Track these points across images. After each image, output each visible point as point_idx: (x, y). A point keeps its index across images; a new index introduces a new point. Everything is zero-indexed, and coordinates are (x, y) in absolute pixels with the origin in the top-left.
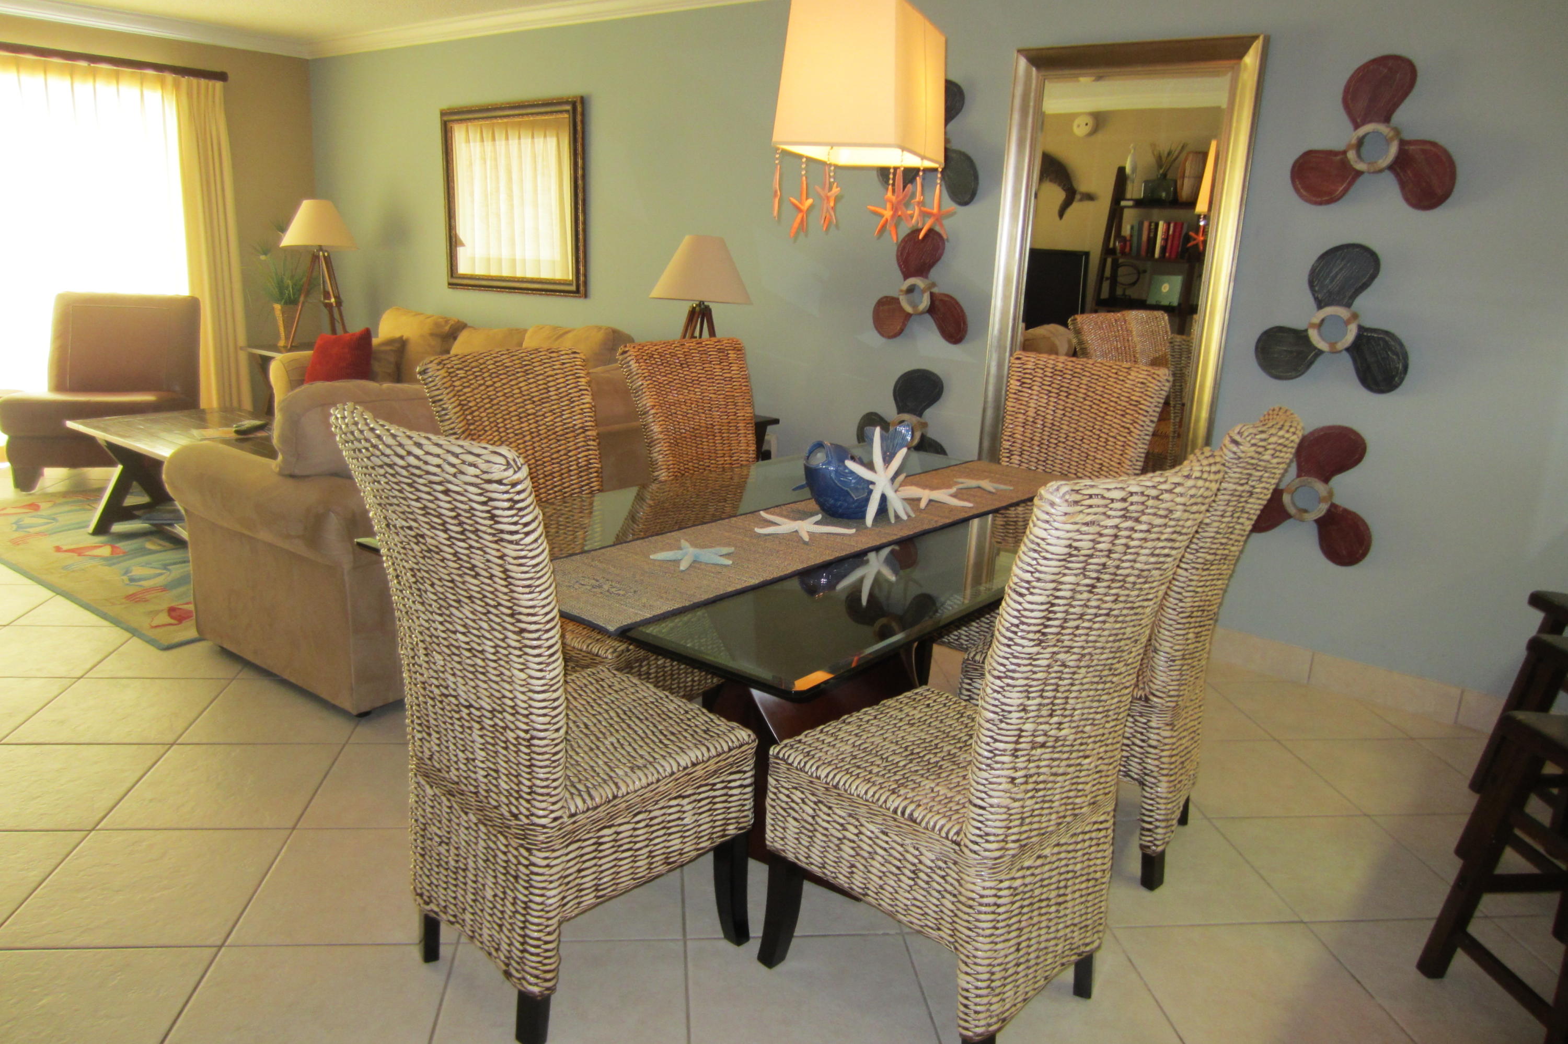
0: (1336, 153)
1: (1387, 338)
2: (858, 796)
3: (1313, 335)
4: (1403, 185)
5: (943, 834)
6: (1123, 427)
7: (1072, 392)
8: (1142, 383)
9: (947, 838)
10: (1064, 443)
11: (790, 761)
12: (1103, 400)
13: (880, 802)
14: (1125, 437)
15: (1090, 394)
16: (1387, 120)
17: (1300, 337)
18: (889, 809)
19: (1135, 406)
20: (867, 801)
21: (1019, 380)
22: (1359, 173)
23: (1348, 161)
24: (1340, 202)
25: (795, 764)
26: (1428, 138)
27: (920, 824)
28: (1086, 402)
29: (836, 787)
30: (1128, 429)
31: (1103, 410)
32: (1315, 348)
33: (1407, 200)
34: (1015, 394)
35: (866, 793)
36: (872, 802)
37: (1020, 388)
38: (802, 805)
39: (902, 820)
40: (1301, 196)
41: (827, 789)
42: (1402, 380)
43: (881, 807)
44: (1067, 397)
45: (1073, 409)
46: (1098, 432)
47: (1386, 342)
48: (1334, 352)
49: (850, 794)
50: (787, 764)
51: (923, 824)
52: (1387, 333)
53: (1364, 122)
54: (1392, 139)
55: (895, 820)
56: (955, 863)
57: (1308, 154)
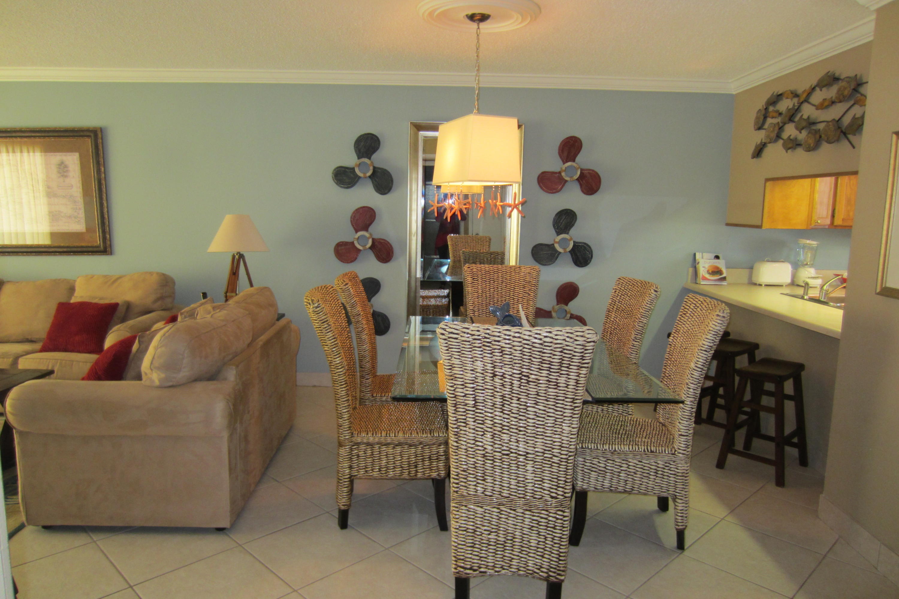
0: (556, 173)
1: (585, 246)
2: (626, 451)
3: (557, 246)
4: (581, 186)
5: (667, 452)
6: (524, 293)
7: (495, 280)
8: (529, 273)
9: (669, 453)
10: (497, 303)
11: (590, 447)
12: (511, 282)
13: (637, 450)
14: (527, 297)
15: (504, 280)
16: (574, 161)
17: (551, 247)
18: (641, 451)
19: (529, 283)
20: (631, 451)
21: (471, 278)
22: (566, 181)
23: (562, 177)
24: (560, 192)
25: (593, 448)
26: (591, 168)
27: (656, 452)
28: (503, 284)
29: (615, 451)
30: (528, 293)
31: (512, 286)
32: (558, 251)
33: (583, 191)
34: (471, 284)
35: (629, 449)
36: (633, 451)
37: (473, 281)
38: (599, 464)
39: (649, 453)
40: (543, 190)
41: (612, 453)
42: (590, 261)
43: (638, 451)
44: (494, 283)
45: (498, 288)
46: (512, 297)
47: (585, 247)
48: (565, 252)
49: (623, 451)
50: (589, 449)
51: (658, 451)
52: (585, 244)
53: (567, 162)
54: (578, 168)
55: (646, 454)
56: (674, 462)
57: (543, 173)
